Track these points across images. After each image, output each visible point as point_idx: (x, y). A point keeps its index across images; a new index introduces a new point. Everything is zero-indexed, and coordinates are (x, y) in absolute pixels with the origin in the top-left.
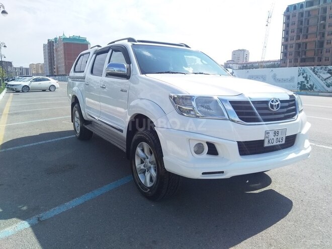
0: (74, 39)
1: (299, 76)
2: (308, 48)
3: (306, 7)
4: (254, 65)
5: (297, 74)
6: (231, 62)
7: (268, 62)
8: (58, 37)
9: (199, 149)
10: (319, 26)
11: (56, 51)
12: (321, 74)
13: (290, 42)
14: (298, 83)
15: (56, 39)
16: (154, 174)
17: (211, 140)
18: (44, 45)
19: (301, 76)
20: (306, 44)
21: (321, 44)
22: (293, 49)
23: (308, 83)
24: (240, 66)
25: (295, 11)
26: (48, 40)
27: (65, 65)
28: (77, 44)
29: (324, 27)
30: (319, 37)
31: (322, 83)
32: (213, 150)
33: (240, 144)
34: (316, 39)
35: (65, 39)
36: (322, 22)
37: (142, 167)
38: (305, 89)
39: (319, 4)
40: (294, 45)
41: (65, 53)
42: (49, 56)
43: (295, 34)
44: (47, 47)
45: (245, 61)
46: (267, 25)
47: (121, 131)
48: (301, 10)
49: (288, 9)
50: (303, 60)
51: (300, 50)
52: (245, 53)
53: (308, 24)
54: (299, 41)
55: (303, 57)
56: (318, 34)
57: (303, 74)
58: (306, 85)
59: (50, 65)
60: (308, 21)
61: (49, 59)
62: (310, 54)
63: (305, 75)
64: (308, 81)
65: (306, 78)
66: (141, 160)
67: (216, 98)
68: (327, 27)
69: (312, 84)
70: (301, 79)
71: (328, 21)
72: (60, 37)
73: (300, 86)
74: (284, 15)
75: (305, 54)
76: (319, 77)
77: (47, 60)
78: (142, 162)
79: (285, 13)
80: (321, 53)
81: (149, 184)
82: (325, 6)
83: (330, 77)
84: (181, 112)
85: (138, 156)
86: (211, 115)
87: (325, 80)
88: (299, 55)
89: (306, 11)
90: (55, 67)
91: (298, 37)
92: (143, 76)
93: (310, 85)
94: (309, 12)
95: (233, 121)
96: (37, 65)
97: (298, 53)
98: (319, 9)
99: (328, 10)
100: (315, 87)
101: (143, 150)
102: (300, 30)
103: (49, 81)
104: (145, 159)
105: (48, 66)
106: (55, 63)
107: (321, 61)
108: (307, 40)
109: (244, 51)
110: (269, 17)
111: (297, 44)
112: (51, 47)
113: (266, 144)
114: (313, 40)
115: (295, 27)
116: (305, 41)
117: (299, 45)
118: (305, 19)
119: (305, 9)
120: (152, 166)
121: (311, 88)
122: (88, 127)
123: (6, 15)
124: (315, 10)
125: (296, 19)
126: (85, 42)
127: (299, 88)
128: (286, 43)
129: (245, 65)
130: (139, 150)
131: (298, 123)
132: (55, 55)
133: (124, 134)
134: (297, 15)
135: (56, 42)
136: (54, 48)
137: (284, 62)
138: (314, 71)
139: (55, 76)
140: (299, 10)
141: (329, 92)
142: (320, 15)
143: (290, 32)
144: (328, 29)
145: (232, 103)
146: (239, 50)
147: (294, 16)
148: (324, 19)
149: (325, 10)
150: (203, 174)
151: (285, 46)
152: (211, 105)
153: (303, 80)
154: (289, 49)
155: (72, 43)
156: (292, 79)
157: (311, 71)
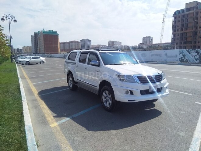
0: (50, 32)
1: (180, 54)
2: (188, 36)
3: (186, 12)
4: (156, 45)
5: (179, 53)
6: (142, 44)
7: (164, 43)
8: (40, 31)
9: (127, 93)
10: (194, 22)
11: (39, 39)
12: (192, 54)
13: (177, 32)
14: (180, 58)
15: (39, 32)
16: (111, 102)
17: (131, 89)
18: (32, 35)
19: (181, 54)
20: (187, 34)
21: (196, 33)
22: (179, 37)
23: (185, 58)
24: (147, 46)
25: (179, 14)
26: (34, 33)
27: (44, 47)
28: (52, 35)
29: (197, 23)
30: (194, 29)
31: (193, 58)
32: (132, 93)
33: (141, 91)
34: (192, 30)
35: (44, 32)
36: (195, 20)
37: (105, 100)
38: (184, 62)
39: (194, 10)
40: (179, 34)
41: (44, 41)
42: (35, 42)
43: (180, 28)
44: (33, 37)
45: (150, 43)
46: (163, 23)
47: (96, 86)
48: (183, 14)
49: (175, 13)
50: (185, 43)
51: (183, 37)
52: (151, 39)
53: (187, 22)
54: (182, 32)
55: (185, 41)
56: (193, 27)
57: (182, 53)
58: (184, 59)
59: (35, 47)
60: (188, 20)
61: (35, 44)
62: (189, 39)
63: (183, 54)
64: (185, 57)
65: (184, 55)
66: (105, 97)
67: (132, 75)
68: (199, 23)
69: (187, 59)
70: (181, 56)
71: (200, 20)
72: (41, 31)
73: (180, 60)
74: (173, 17)
75: (186, 40)
76: (191, 55)
77: (34, 44)
78: (105, 98)
79: (173, 15)
80: (196, 38)
81: (108, 106)
82: (197, 11)
83: (197, 55)
84: (121, 80)
85: (104, 96)
86: (131, 81)
87: (194, 56)
88: (182, 40)
89: (186, 14)
90: (38, 48)
91: (182, 30)
92: (105, 66)
93: (186, 59)
94: (188, 15)
95: (138, 83)
96: (27, 47)
97: (182, 39)
98: (194, 13)
99: (199, 13)
100: (189, 60)
101: (106, 94)
102: (183, 25)
103: (40, 59)
104: (106, 97)
105: (34, 48)
106: (38, 46)
107: (196, 43)
108: (187, 31)
109: (150, 37)
110: (164, 18)
111: (181, 33)
112: (36, 37)
113: (150, 91)
114: (190, 31)
115: (180, 23)
116: (186, 31)
117: (182, 34)
118: (186, 19)
119: (186, 13)
120: (110, 99)
121: (187, 61)
122: (77, 85)
123: (16, 22)
124: (191, 13)
125: (180, 19)
126: (56, 34)
127: (180, 61)
128: (175, 33)
129: (150, 46)
130: (104, 94)
131: (162, 83)
132: (38, 42)
133: (98, 88)
134: (181, 16)
135: (39, 34)
136: (38, 37)
137: (174, 44)
138: (188, 52)
139: (38, 54)
140: (182, 14)
141: (197, 63)
142: (194, 16)
143: (177, 27)
144: (199, 24)
145: (138, 77)
146: (147, 37)
147: (179, 17)
148: (197, 18)
149: (197, 13)
150: (129, 101)
151: (174, 35)
152: (131, 78)
153: (182, 56)
154: (176, 37)
155: (49, 35)
156: (176, 56)
157: (187, 52)
